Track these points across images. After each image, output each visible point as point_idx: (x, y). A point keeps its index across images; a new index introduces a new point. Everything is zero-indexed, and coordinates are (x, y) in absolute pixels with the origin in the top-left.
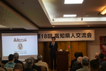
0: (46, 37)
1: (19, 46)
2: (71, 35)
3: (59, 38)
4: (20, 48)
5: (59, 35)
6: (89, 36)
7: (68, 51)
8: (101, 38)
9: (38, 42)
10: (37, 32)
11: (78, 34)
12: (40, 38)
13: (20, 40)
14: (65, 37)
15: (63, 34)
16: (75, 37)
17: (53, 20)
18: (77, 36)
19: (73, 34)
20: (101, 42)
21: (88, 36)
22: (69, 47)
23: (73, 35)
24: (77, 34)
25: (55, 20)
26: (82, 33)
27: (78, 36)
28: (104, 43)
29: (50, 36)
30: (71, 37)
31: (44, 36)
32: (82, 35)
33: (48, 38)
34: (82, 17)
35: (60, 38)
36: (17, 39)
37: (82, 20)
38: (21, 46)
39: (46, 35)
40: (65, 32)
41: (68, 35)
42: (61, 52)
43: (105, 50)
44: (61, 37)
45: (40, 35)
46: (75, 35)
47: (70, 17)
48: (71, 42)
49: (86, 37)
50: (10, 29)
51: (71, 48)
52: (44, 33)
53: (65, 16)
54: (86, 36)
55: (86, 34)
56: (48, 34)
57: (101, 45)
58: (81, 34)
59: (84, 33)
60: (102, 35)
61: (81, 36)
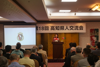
0: (43, 29)
1: (19, 36)
2: (65, 28)
3: (54, 30)
5: (55, 28)
6: (81, 29)
7: (62, 41)
8: (92, 31)
9: (36, 34)
10: (36, 25)
11: (72, 26)
12: (38, 30)
14: (60, 29)
15: (58, 27)
16: (69, 30)
17: (50, 15)
19: (67, 26)
20: (91, 34)
22: (64, 38)
24: (70, 27)
25: (52, 14)
27: (72, 29)
28: (94, 35)
29: (47, 28)
30: (65, 30)
31: (41, 28)
33: (45, 30)
34: (75, 12)
37: (75, 15)
39: (43, 28)
40: (60, 25)
41: (62, 28)
42: (56, 42)
43: (95, 41)
44: (56, 29)
45: (38, 28)
46: (69, 28)
47: (65, 12)
48: (65, 33)
49: (78, 30)
50: (11, 21)
51: (65, 39)
52: (41, 25)
53: (60, 11)
54: (78, 28)
55: (78, 27)
56: (45, 27)
57: (91, 37)
58: (74, 27)
59: (77, 26)
60: (93, 28)
61: (74, 29)
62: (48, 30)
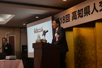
5: (77, 13)
18: (101, 8)
19: (94, 4)
23: (95, 8)
24: (101, 3)
29: (68, 18)
30: (92, 13)
33: (66, 22)
35: (78, 18)
45: (60, 19)
46: (98, 6)
62: (69, 21)
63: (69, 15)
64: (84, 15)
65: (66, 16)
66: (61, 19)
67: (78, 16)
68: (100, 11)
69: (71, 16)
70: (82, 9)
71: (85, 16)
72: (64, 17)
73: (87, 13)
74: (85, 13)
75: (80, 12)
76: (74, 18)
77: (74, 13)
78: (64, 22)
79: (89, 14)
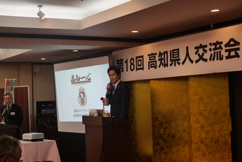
1: (80, 96)
4: (83, 102)
5: (157, 58)
10: (108, 55)
13: (81, 80)
18: (198, 58)
19: (187, 48)
21: (227, 54)
23: (187, 54)
24: (197, 49)
26: (210, 44)
27: (201, 58)
29: (140, 63)
30: (183, 63)
31: (129, 64)
32: (210, 50)
33: (137, 69)
35: (159, 66)
36: (75, 77)
38: (84, 96)
39: (132, 61)
41: (176, 56)
44: (161, 63)
46: (192, 53)
49: (221, 59)
54: (223, 52)
55: (223, 46)
58: (209, 47)
59: (217, 43)
61: (207, 56)
62: (143, 69)
63: (142, 57)
64: (169, 63)
65: (137, 57)
66: (126, 62)
67: (158, 63)
68: (197, 61)
69: (146, 60)
70: (166, 52)
71: (171, 65)
72: (132, 59)
73: (175, 61)
74: (171, 61)
75: (163, 57)
76: (152, 65)
77: (152, 56)
78: (132, 68)
79: (179, 64)
